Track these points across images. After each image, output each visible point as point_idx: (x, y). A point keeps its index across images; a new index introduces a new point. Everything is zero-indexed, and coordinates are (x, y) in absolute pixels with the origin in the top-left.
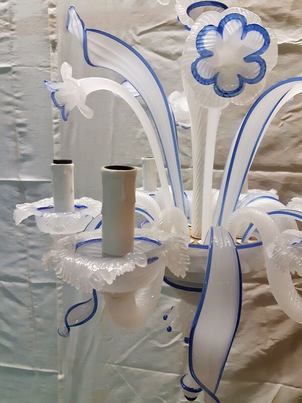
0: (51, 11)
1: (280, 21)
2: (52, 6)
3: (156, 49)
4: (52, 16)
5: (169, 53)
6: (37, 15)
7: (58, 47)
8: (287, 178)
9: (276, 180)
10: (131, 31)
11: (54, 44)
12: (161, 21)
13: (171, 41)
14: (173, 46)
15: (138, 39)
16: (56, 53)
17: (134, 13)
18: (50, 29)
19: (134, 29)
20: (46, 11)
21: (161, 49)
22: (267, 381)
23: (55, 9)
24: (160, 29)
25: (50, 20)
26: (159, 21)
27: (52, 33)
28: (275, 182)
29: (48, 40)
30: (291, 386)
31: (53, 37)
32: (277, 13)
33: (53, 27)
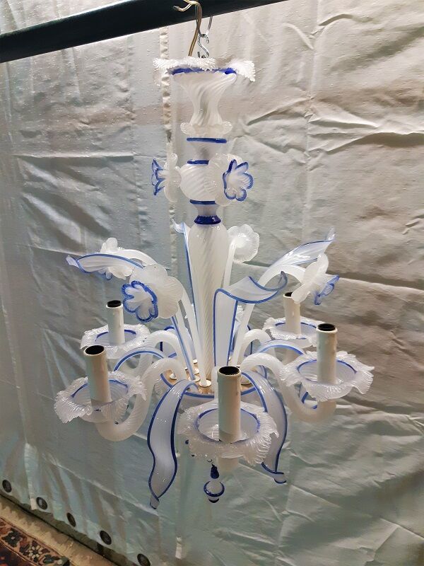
0: (165, 99)
1: (409, 105)
2: (167, 94)
3: (266, 140)
4: (167, 106)
5: (279, 145)
6: (153, 104)
7: (173, 137)
8: (411, 295)
9: (398, 296)
10: (240, 120)
11: (169, 134)
12: (271, 109)
13: (281, 131)
14: (283, 137)
15: (248, 129)
16: (171, 143)
17: (244, 100)
18: (166, 119)
19: (244, 118)
20: (161, 100)
21: (271, 140)
22: (382, 518)
23: (169, 97)
24: (270, 117)
25: (165, 109)
26: (268, 109)
27: (167, 123)
28: (396, 298)
29: (164, 129)
30: (410, 530)
31: (168, 127)
32: (405, 96)
33: (168, 116)
